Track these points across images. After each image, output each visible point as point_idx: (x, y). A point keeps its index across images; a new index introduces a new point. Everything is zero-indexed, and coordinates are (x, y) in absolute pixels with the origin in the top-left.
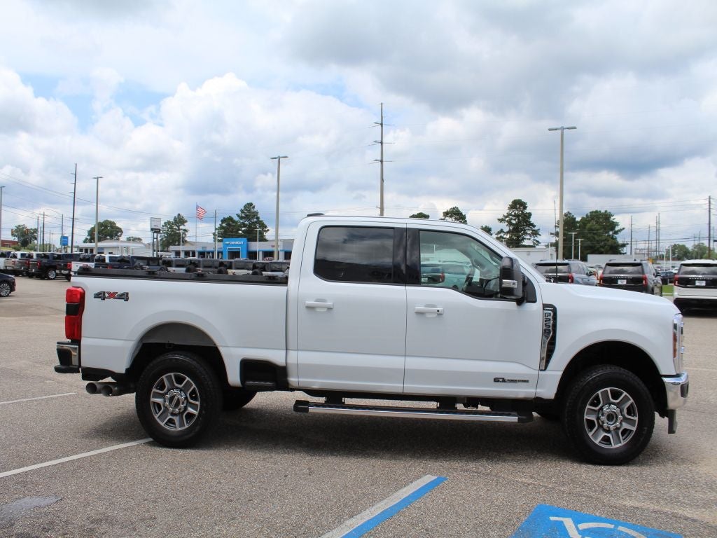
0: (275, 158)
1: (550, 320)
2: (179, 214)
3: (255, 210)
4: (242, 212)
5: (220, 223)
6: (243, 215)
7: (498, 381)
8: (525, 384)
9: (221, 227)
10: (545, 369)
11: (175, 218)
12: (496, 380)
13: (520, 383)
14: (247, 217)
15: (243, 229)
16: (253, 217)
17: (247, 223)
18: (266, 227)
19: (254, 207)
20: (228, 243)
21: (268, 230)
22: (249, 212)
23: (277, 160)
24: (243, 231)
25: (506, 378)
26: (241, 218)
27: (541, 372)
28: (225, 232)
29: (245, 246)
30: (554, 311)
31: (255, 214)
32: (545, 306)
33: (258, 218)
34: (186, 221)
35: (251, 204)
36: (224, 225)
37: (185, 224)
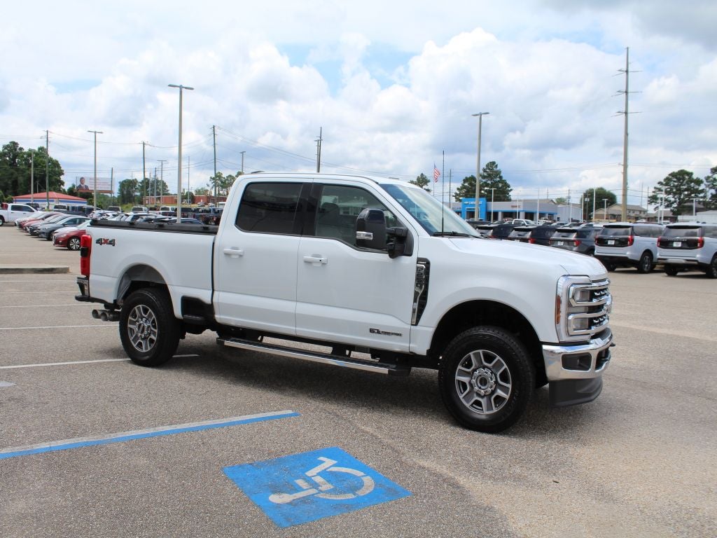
0: (477, 115)
1: (422, 274)
2: (422, 174)
3: (498, 169)
4: (484, 170)
5: (462, 182)
6: (485, 174)
7: (374, 332)
8: (398, 337)
9: (464, 187)
10: (416, 324)
11: (418, 179)
12: (372, 331)
13: (393, 336)
14: (489, 176)
15: (486, 188)
16: (496, 176)
17: (489, 182)
18: (509, 187)
19: (497, 166)
20: (466, 203)
21: (511, 190)
22: (492, 172)
23: (479, 117)
24: (486, 191)
25: (381, 330)
26: (484, 177)
27: (412, 327)
28: (468, 191)
29: (484, 206)
30: (428, 263)
31: (498, 173)
32: (419, 260)
33: (501, 177)
34: (429, 181)
35: (494, 163)
36: (466, 184)
37: (428, 184)
